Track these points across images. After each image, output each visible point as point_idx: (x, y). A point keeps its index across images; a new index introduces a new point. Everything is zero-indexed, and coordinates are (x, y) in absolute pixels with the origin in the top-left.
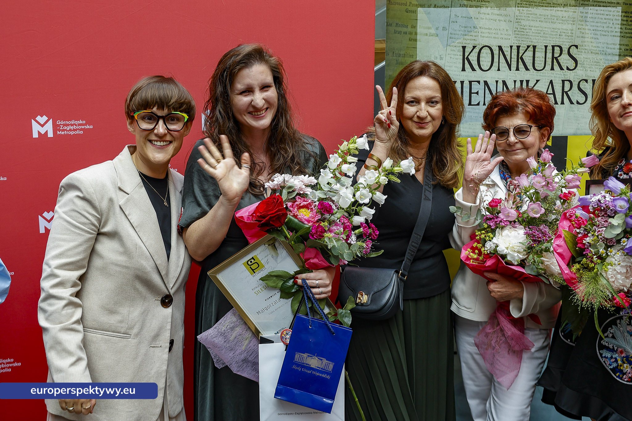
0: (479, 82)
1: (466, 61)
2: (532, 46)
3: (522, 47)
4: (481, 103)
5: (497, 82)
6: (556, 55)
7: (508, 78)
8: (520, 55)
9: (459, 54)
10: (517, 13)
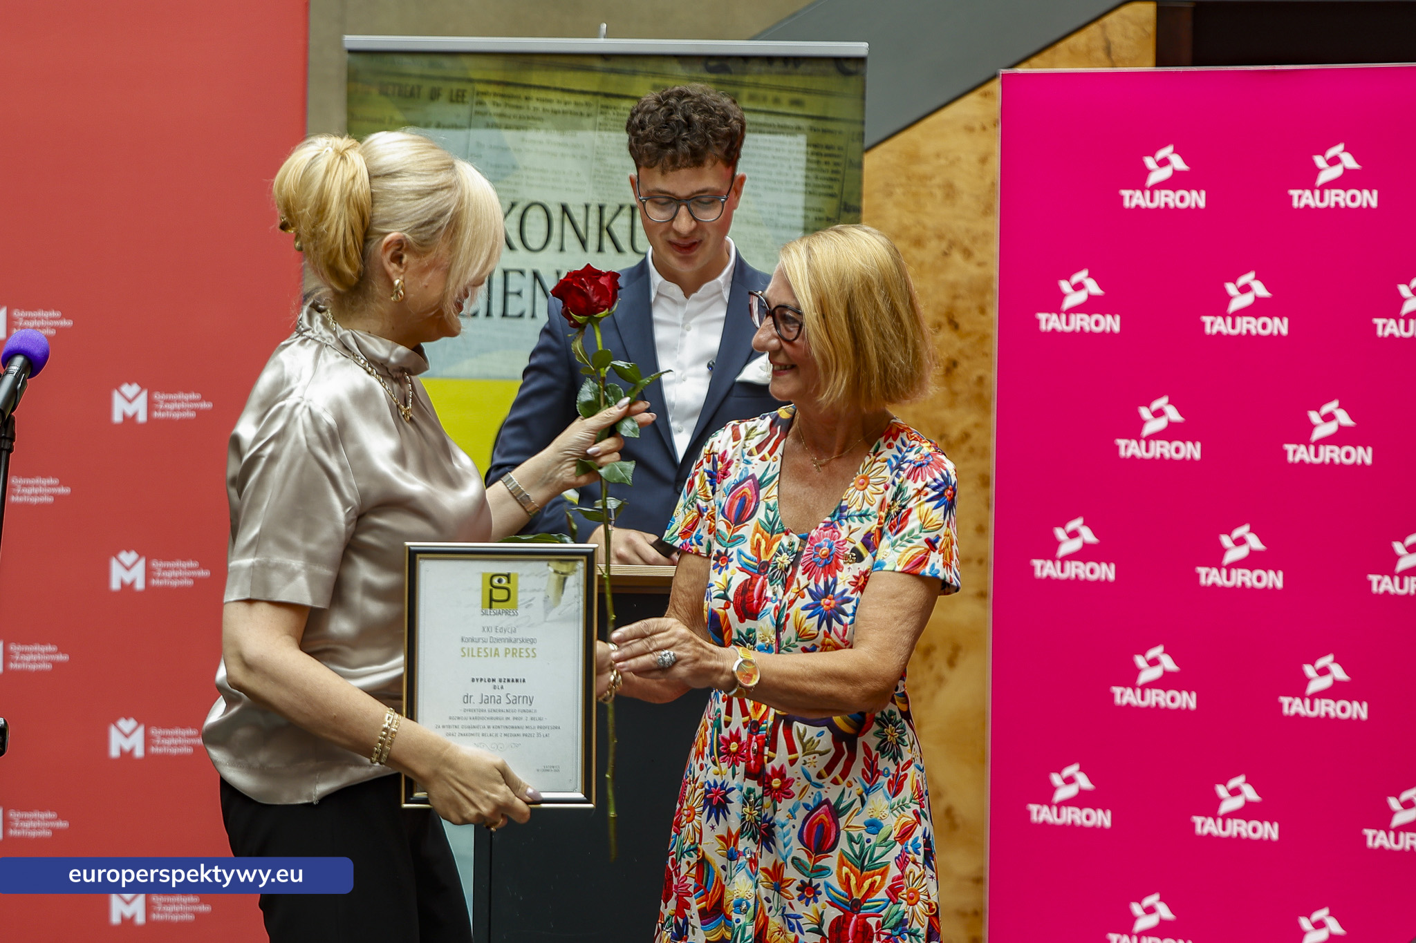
0: (522, 272)
2: (627, 207)
3: (610, 207)
4: (528, 314)
5: (558, 273)
8: (606, 222)
10: (598, 142)
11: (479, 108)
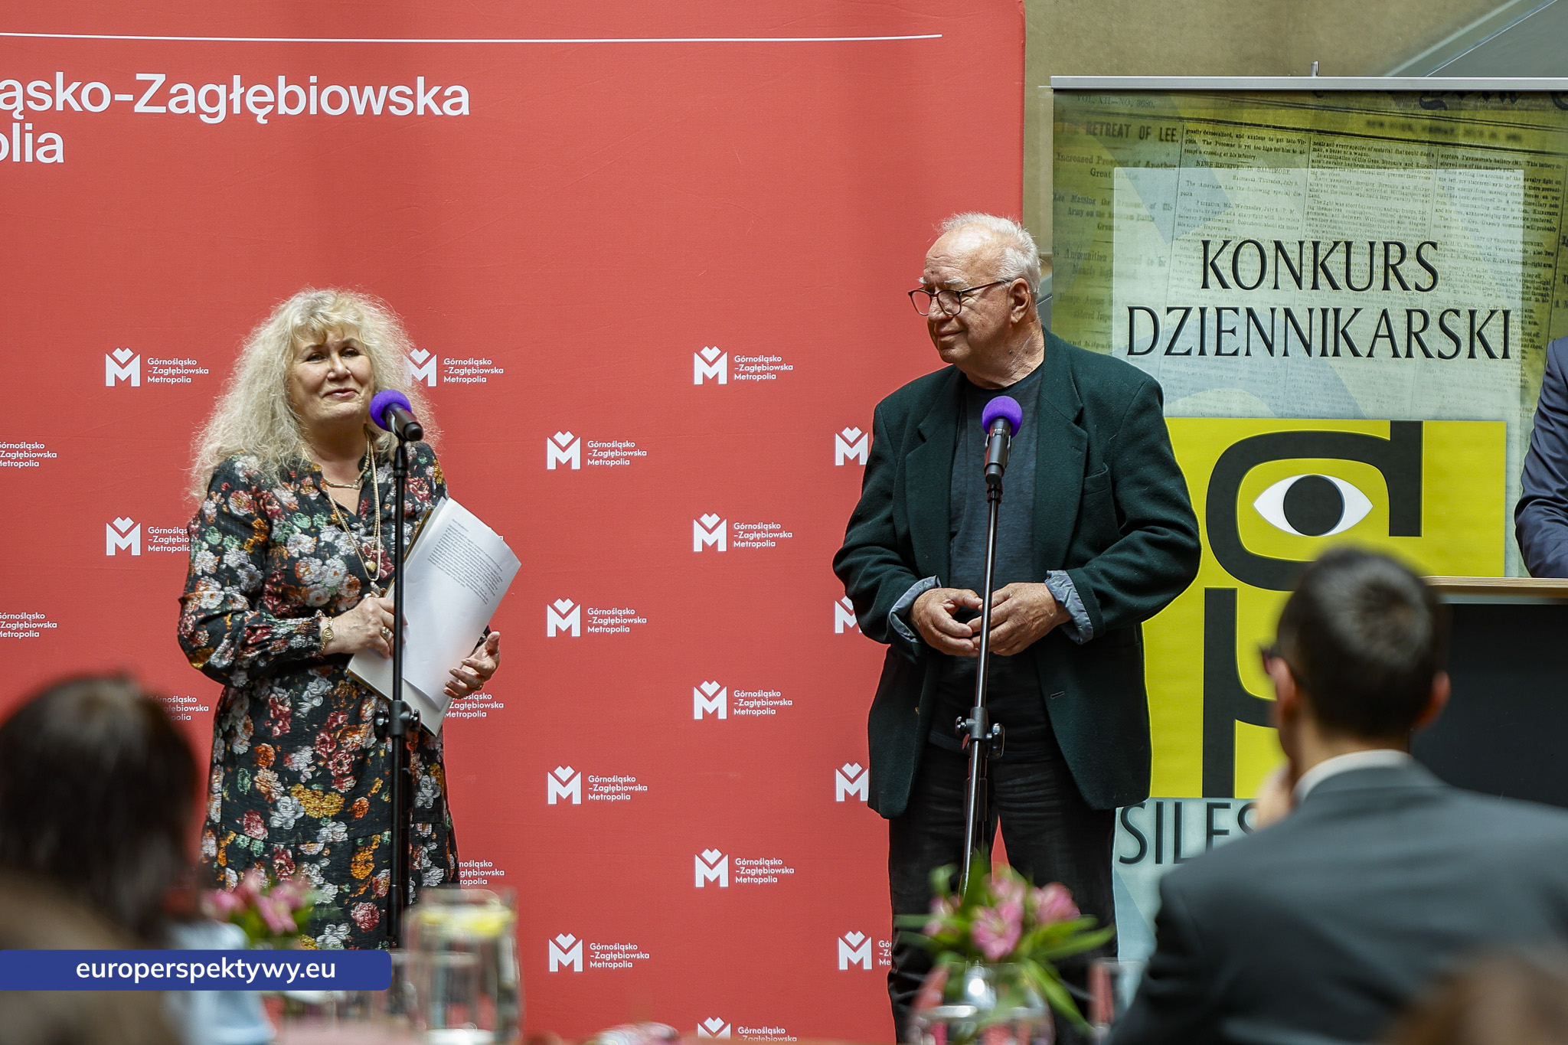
0: (1236, 310)
1: (1210, 270)
2: (1343, 243)
3: (1324, 244)
4: (1242, 351)
5: (1273, 310)
6: (1392, 261)
7: (1297, 304)
8: (1320, 259)
9: (1196, 255)
10: (1311, 179)
11: (1190, 146)
